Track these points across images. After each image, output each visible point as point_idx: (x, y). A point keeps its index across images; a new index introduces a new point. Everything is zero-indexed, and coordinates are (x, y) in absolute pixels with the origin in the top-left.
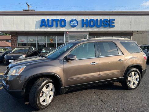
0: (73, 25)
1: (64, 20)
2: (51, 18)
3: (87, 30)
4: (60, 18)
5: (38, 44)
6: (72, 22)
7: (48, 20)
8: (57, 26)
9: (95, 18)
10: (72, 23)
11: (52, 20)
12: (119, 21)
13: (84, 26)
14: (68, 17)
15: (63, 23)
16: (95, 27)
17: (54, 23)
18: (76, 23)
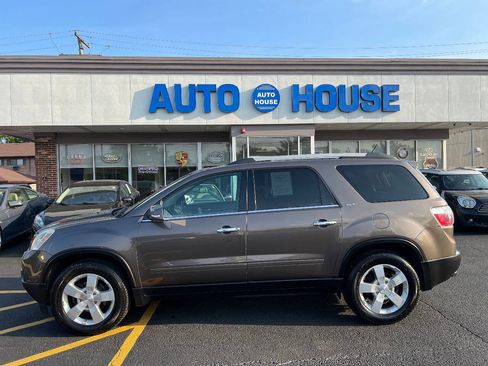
0: (264, 105)
1: (231, 89)
2: (186, 80)
3: (310, 121)
4: (218, 80)
5: (134, 170)
6: (259, 95)
7: (178, 87)
8: (207, 110)
9: (335, 80)
10: (260, 98)
11: (191, 87)
12: (414, 92)
13: (302, 106)
14: (244, 77)
15: (228, 100)
16: (335, 112)
17: (199, 98)
18: (273, 99)
